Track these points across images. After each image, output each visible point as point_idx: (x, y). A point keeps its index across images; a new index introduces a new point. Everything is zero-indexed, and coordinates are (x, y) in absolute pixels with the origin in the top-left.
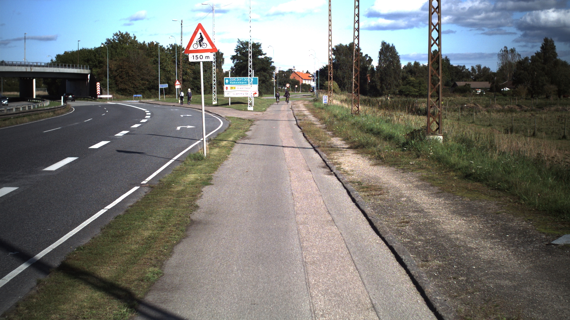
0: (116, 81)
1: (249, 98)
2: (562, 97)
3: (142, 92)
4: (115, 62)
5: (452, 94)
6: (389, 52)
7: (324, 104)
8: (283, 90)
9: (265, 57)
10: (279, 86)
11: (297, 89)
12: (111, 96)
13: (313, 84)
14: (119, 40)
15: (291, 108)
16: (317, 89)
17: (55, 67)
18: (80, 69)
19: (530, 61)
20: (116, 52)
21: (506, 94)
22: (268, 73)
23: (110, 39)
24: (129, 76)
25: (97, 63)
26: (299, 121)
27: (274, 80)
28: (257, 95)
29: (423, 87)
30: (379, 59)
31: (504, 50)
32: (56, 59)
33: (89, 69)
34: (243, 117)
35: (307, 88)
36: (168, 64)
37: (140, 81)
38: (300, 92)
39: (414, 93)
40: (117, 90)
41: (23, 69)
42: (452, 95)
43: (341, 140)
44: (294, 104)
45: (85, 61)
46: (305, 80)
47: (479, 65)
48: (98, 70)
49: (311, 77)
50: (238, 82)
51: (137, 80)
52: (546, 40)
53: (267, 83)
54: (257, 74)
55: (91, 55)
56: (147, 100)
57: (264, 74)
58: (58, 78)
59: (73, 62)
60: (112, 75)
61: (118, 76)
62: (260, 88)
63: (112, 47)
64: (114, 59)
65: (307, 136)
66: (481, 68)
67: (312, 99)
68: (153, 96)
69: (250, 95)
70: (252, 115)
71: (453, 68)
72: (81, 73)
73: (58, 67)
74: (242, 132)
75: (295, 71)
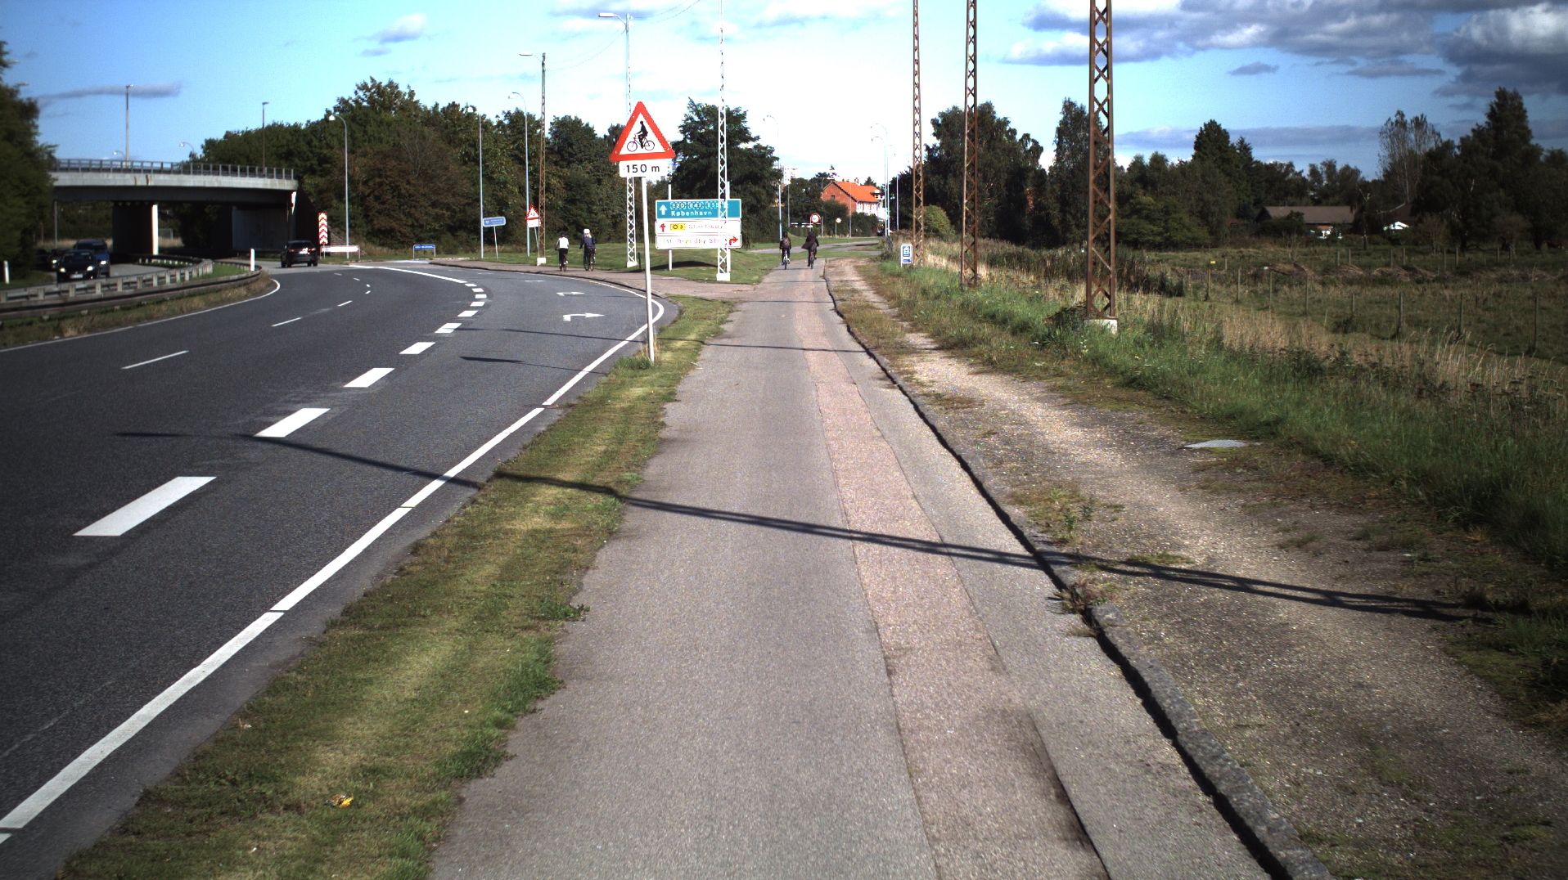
0: (367, 209)
1: (719, 251)
2: (1545, 246)
3: (435, 238)
4: (363, 161)
5: (1254, 239)
6: (1084, 128)
7: (904, 265)
8: (802, 231)
9: (755, 147)
10: (791, 221)
11: (842, 230)
12: (355, 249)
13: (883, 214)
14: (371, 100)
15: (824, 277)
16: (893, 226)
17: (209, 174)
18: (272, 177)
19: (1456, 150)
20: (365, 132)
21: (1398, 240)
22: (764, 187)
23: (346, 98)
24: (400, 195)
25: (315, 162)
26: (839, 303)
27: (778, 201)
28: (738, 244)
29: (1175, 220)
30: (1055, 147)
31: (1397, 122)
32: (204, 152)
33: (295, 178)
34: (707, 296)
35: (867, 225)
36: (502, 164)
37: (430, 208)
38: (849, 237)
39: (1151, 238)
40: (369, 233)
41: (128, 180)
42: (1254, 243)
43: (926, 337)
44: (830, 267)
45: (280, 156)
46: (863, 202)
47: (1330, 162)
48: (317, 180)
49: (877, 194)
50: (690, 211)
51: (421, 206)
52: (1501, 95)
53: (764, 214)
54: (739, 192)
55: (297, 140)
56: (449, 259)
57: (755, 189)
58: (213, 203)
59: (249, 161)
60: (354, 194)
61: (372, 197)
62: (744, 227)
63: (353, 119)
64: (359, 151)
65: (854, 329)
66: (1335, 170)
67: (878, 253)
68: (465, 248)
69: (720, 243)
70: (730, 292)
71: (1261, 169)
72: (274, 187)
73: (215, 172)
74: (714, 324)
75: (836, 178)
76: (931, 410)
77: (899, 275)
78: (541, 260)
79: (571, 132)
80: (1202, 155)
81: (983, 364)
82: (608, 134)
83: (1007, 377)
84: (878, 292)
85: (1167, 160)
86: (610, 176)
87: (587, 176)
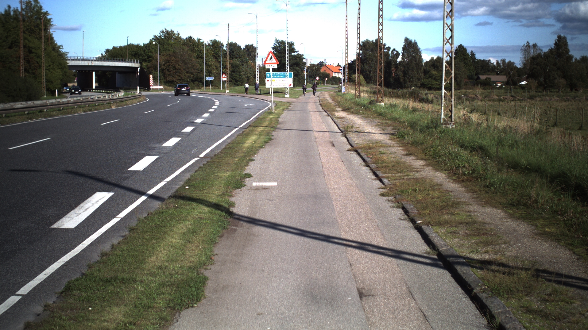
0: (165, 74)
1: (286, 88)
2: (574, 90)
4: (164, 57)
5: (473, 87)
6: (412, 47)
9: (297, 54)
10: (310, 79)
11: (328, 82)
12: (161, 87)
14: (165, 36)
15: (318, 97)
16: (344, 81)
17: (111, 61)
18: (132, 63)
20: (164, 47)
21: (524, 88)
22: (300, 68)
23: (157, 35)
24: (176, 69)
25: (146, 57)
26: (321, 102)
27: (305, 72)
28: (292, 86)
30: (402, 54)
31: (527, 45)
32: (105, 53)
33: (139, 63)
34: (283, 101)
35: (337, 81)
36: (210, 59)
37: (186, 74)
38: (330, 85)
39: (436, 86)
40: (165, 82)
41: (85, 63)
43: (341, 109)
44: (320, 94)
45: (132, 55)
46: (336, 73)
47: (504, 60)
48: (147, 64)
50: (277, 76)
51: (183, 73)
52: (559, 37)
53: (300, 76)
54: (291, 69)
55: (140, 50)
57: (297, 68)
58: (109, 71)
60: (160, 68)
61: (166, 70)
62: (294, 81)
63: (159, 43)
64: (162, 54)
65: (323, 107)
66: (505, 63)
67: (337, 90)
68: (198, 87)
69: (287, 86)
70: (290, 100)
71: (479, 62)
72: (133, 66)
73: (113, 60)
74: (287, 106)
75: (326, 64)
76: (334, 119)
77: (340, 96)
78: (227, 91)
79: (233, 47)
80: (457, 57)
82: (245, 48)
84: (333, 100)
86: (246, 63)
87: (238, 63)
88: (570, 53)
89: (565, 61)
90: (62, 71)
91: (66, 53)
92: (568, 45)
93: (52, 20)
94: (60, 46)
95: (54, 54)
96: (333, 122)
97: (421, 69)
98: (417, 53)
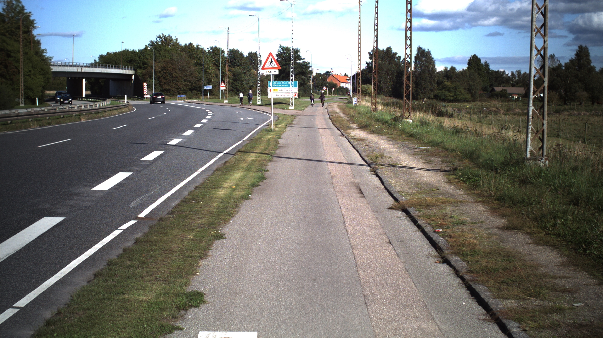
0: (160, 82)
1: (290, 99)
2: (596, 104)
3: (185, 93)
4: (160, 64)
5: (488, 99)
6: (425, 57)
7: (354, 105)
9: (303, 62)
10: (316, 89)
11: (335, 93)
13: (350, 87)
14: (162, 42)
15: (326, 109)
16: (352, 92)
17: (103, 68)
18: (126, 69)
19: (563, 67)
20: (160, 54)
22: (306, 77)
23: (153, 41)
24: (172, 77)
25: (141, 64)
27: (311, 82)
28: (297, 97)
29: (458, 91)
30: (415, 63)
32: (99, 60)
33: (134, 70)
34: (287, 113)
35: (344, 91)
36: (210, 66)
37: (183, 82)
38: (337, 95)
39: (449, 98)
41: (74, 69)
42: (488, 100)
43: (356, 125)
44: (329, 105)
45: (127, 62)
46: (343, 83)
47: (519, 71)
48: (142, 71)
49: (348, 80)
50: (280, 85)
51: (180, 81)
52: (580, 47)
53: (306, 86)
54: (297, 78)
55: (135, 56)
56: (191, 101)
57: (303, 77)
58: (102, 78)
59: (116, 63)
60: (156, 76)
61: (162, 77)
62: (299, 91)
63: (155, 49)
64: (157, 60)
65: (334, 123)
66: (521, 74)
67: (346, 101)
68: (197, 97)
69: (291, 96)
70: (294, 112)
71: (493, 73)
72: (126, 73)
73: (105, 67)
74: (290, 121)
75: (333, 73)
76: (352, 141)
77: (352, 108)
78: (226, 101)
79: (235, 54)
80: (470, 67)
81: (371, 132)
82: (248, 55)
83: (377, 135)
84: (344, 113)
85: (456, 69)
86: (249, 71)
87: (240, 71)
88: (592, 64)
89: (586, 72)
90: (44, 77)
91: (50, 57)
92: (590, 55)
93: (35, 22)
94: (44, 50)
95: (37, 59)
96: (351, 146)
97: (434, 80)
98: (431, 62)
